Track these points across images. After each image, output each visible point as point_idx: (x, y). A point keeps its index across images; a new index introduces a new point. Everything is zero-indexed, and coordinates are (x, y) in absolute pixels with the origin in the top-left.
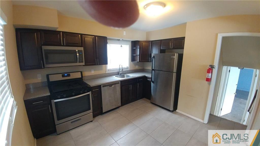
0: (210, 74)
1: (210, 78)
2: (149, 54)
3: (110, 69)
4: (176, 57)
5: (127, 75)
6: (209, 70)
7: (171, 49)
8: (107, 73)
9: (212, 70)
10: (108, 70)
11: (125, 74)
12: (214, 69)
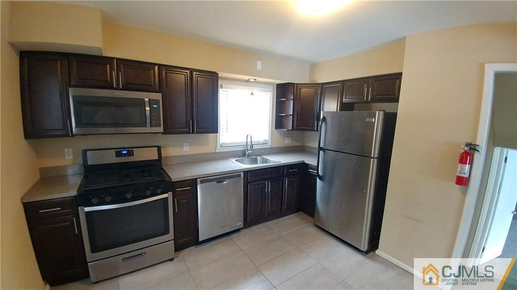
0: (467, 167)
1: (466, 176)
2: (314, 113)
3: (225, 144)
4: (378, 120)
5: (263, 158)
6: (463, 156)
7: (367, 102)
8: (218, 153)
9: (473, 156)
10: (221, 146)
11: (259, 156)
12: (476, 154)
